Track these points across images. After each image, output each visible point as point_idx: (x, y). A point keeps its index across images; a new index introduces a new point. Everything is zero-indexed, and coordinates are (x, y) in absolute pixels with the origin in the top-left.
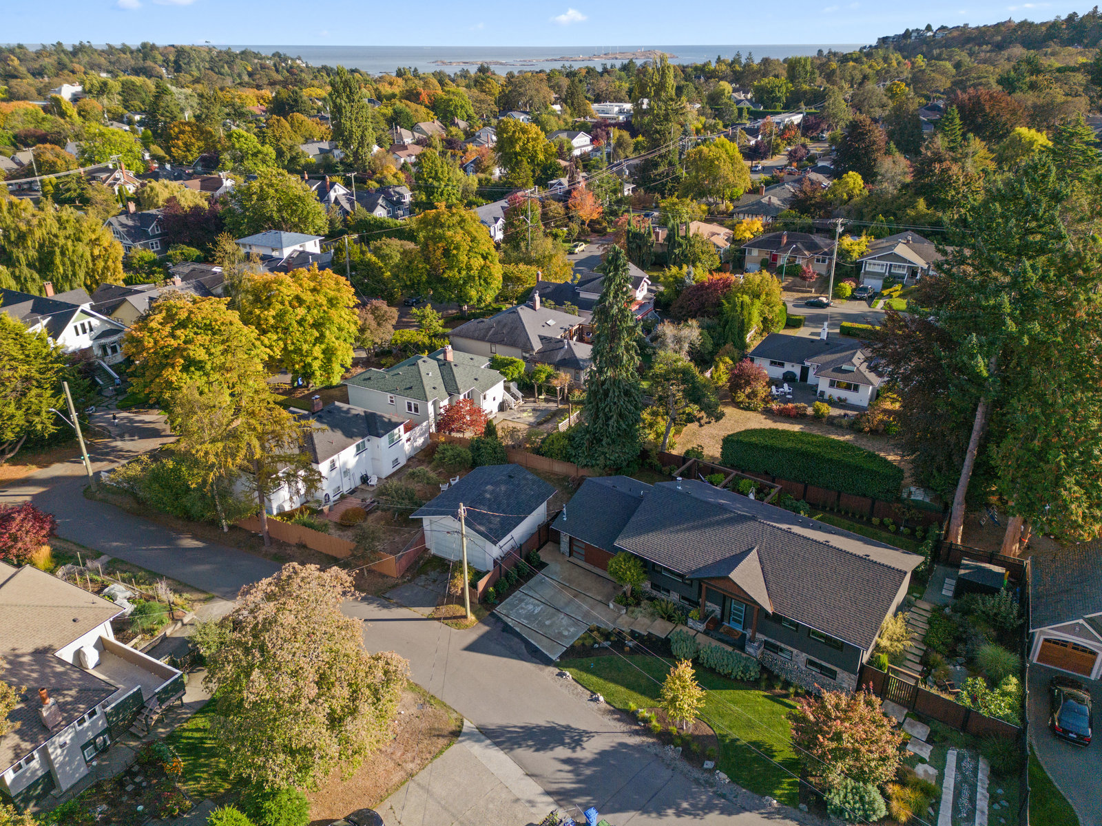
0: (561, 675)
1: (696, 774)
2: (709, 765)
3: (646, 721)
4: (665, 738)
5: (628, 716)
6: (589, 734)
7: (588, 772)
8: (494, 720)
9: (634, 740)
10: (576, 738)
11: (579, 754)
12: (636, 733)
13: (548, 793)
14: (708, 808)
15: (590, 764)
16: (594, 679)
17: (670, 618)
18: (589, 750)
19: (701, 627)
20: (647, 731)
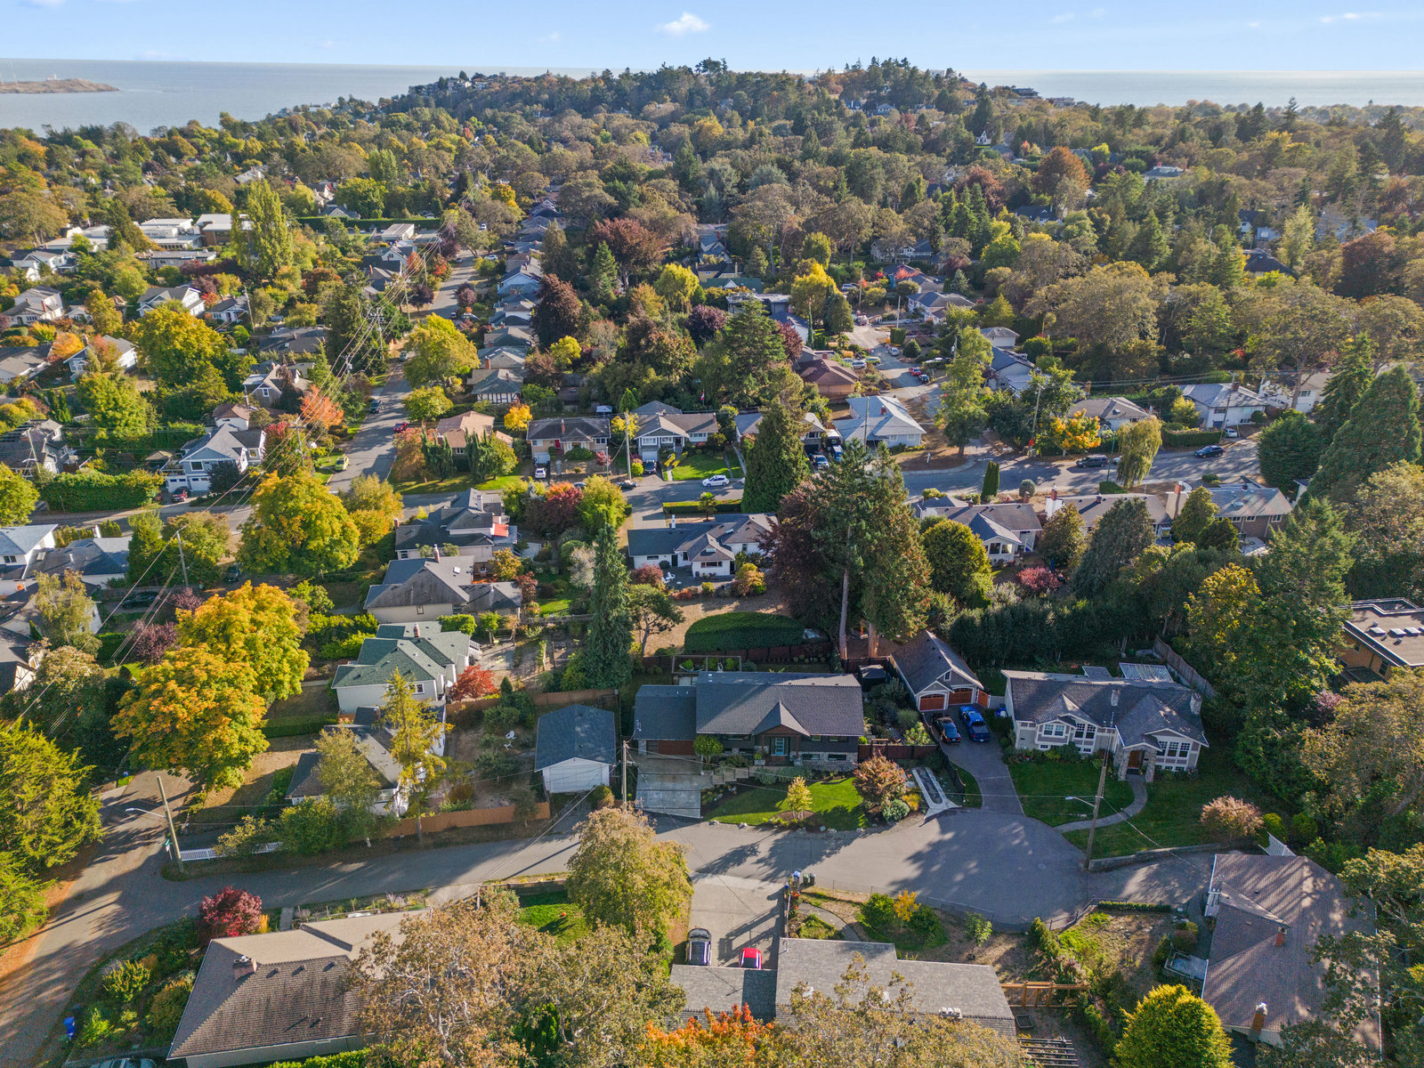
0: (712, 824)
1: (820, 836)
2: (823, 829)
3: (778, 823)
4: (794, 827)
5: (767, 826)
6: (757, 844)
7: (773, 861)
8: (701, 864)
9: (780, 836)
10: (753, 850)
11: (760, 856)
12: (777, 832)
13: (764, 880)
14: (838, 847)
15: (771, 856)
16: (731, 817)
17: (743, 766)
18: (764, 850)
19: (763, 762)
20: (782, 828)
